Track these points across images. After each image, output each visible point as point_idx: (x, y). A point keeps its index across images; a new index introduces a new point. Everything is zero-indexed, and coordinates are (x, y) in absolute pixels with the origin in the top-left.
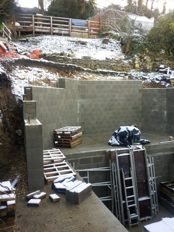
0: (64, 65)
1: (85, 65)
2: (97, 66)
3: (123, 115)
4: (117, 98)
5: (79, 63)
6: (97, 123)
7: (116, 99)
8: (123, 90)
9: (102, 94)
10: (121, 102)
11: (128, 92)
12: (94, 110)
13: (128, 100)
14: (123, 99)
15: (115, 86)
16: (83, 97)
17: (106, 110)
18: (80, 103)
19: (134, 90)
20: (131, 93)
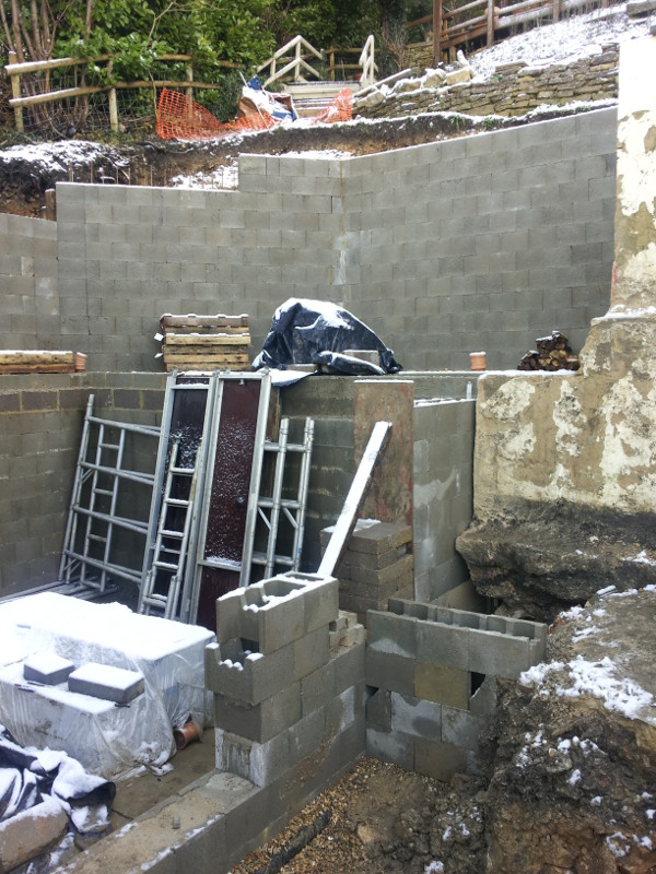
0: (400, 123)
1: (492, 102)
2: (541, 95)
3: (518, 290)
4: (493, 211)
5: (469, 101)
6: (407, 322)
7: (487, 217)
8: (521, 171)
9: (425, 203)
10: (513, 230)
11: (546, 175)
12: (394, 270)
13: (547, 216)
14: (520, 215)
15: (481, 158)
16: (358, 223)
17: (442, 268)
18: (347, 245)
19: (575, 162)
20: (561, 181)
